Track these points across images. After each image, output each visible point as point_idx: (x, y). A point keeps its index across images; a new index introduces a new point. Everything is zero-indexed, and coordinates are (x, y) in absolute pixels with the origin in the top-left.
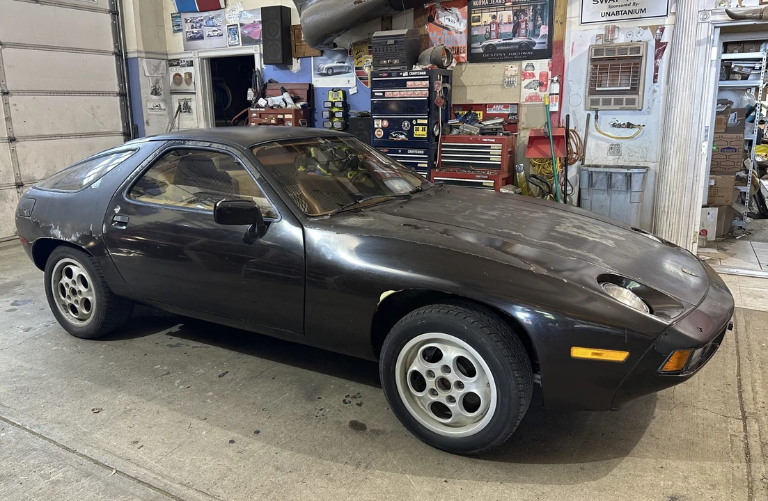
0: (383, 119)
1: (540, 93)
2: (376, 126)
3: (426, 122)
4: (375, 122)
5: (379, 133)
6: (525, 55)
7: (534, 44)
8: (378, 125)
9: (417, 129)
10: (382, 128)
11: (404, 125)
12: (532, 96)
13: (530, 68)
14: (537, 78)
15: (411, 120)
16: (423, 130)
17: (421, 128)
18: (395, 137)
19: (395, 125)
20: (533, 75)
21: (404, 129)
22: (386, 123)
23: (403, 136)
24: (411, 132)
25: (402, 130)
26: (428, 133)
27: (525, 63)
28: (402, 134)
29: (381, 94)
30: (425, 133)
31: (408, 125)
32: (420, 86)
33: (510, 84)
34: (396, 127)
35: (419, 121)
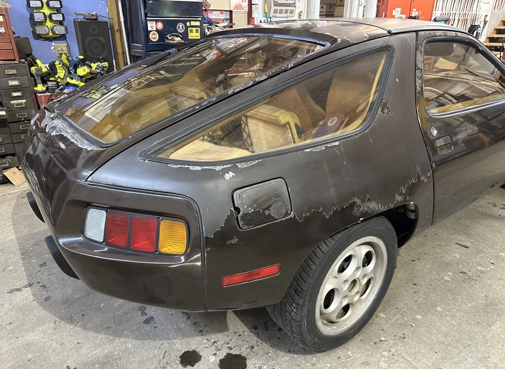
0: (157, 21)
1: (242, 3)
2: (149, 29)
3: (198, 24)
5: (154, 36)
8: (152, 27)
9: (191, 31)
10: (157, 31)
11: (179, 27)
12: (238, 5)
15: (184, 22)
16: (197, 31)
17: (194, 29)
18: (172, 40)
19: (170, 26)
21: (179, 31)
22: (160, 26)
23: (179, 39)
24: (185, 35)
25: (177, 32)
26: (200, 35)
28: (177, 36)
30: (198, 34)
31: (182, 27)
34: (171, 29)
35: (193, 23)
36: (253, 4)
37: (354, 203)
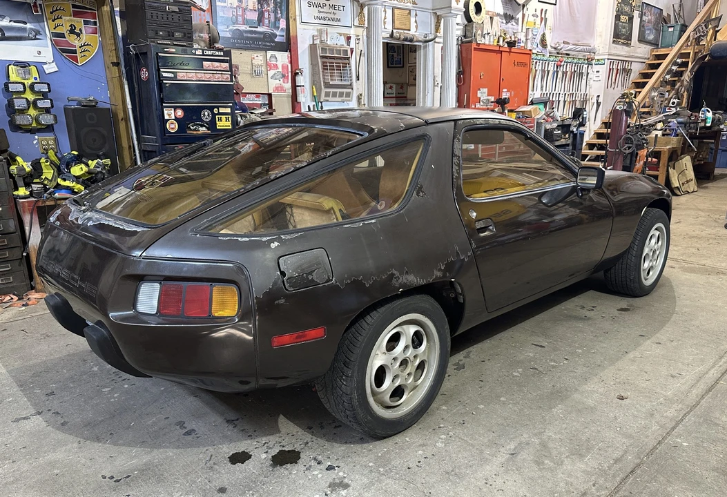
0: (175, 108)
1: (284, 84)
2: (166, 117)
3: (228, 110)
4: (166, 112)
5: (172, 126)
6: (268, 46)
7: (275, 36)
8: (169, 115)
9: (220, 120)
10: (176, 119)
11: (204, 115)
12: (278, 87)
13: (274, 59)
14: (280, 70)
15: (211, 109)
16: (227, 120)
17: (224, 117)
18: (195, 130)
19: (192, 115)
20: (276, 67)
21: (204, 119)
22: (180, 113)
23: (204, 129)
24: (212, 124)
25: (202, 121)
26: (232, 124)
27: (270, 53)
28: (202, 126)
29: (172, 75)
30: (229, 123)
31: (208, 115)
32: (219, 69)
33: (259, 74)
34: (194, 118)
35: (222, 110)
36: (298, 86)
37: (393, 275)
